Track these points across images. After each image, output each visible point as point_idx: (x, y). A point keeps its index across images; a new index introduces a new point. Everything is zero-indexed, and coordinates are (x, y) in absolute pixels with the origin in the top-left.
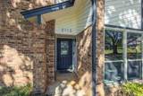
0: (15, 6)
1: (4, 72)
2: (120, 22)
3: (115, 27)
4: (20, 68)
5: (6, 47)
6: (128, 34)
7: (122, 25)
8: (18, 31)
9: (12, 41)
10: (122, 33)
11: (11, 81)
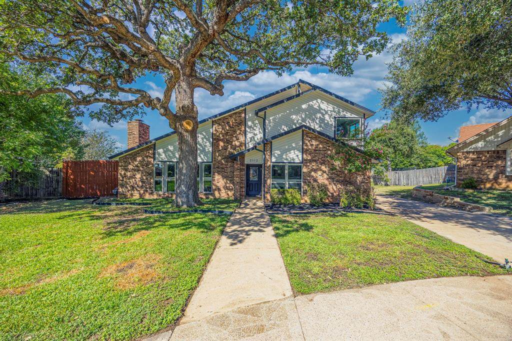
0: (221, 148)
1: (215, 190)
2: (283, 159)
3: (279, 163)
4: (224, 188)
5: (216, 174)
6: (289, 166)
7: (285, 161)
8: (222, 164)
9: (219, 170)
10: (284, 166)
11: (219, 195)
